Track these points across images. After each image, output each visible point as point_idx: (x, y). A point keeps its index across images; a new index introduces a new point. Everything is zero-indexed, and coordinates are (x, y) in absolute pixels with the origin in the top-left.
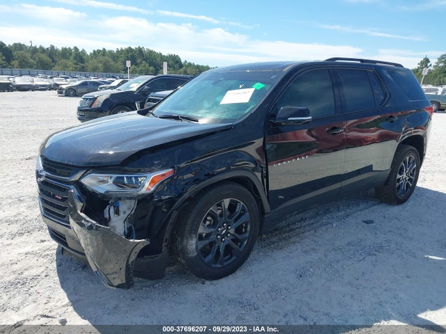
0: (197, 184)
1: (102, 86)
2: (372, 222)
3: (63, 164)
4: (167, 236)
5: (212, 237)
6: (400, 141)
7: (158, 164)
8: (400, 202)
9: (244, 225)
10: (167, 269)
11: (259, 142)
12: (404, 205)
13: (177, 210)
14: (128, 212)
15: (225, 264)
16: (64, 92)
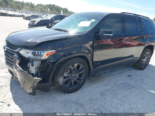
0: (65, 57)
1: (39, 17)
2: (131, 76)
3: (13, 45)
4: (51, 76)
5: (69, 78)
6: (145, 47)
7: (50, 48)
8: (142, 69)
9: (82, 74)
10: (52, 87)
11: (91, 43)
12: (143, 71)
13: (56, 66)
14: (37, 66)
15: (74, 88)
16: (25, 18)
